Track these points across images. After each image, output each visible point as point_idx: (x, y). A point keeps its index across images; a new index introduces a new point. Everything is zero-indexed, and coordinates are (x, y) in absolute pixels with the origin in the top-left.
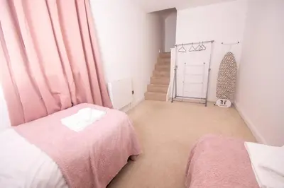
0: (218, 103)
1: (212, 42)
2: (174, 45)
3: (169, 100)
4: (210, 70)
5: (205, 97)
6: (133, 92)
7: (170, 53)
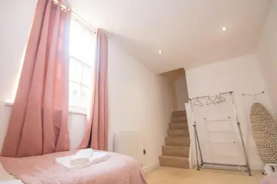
0: (267, 169)
1: (231, 92)
2: (187, 99)
3: (194, 167)
4: (238, 124)
5: (245, 164)
6: (145, 152)
7: (185, 111)
